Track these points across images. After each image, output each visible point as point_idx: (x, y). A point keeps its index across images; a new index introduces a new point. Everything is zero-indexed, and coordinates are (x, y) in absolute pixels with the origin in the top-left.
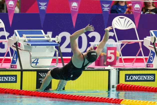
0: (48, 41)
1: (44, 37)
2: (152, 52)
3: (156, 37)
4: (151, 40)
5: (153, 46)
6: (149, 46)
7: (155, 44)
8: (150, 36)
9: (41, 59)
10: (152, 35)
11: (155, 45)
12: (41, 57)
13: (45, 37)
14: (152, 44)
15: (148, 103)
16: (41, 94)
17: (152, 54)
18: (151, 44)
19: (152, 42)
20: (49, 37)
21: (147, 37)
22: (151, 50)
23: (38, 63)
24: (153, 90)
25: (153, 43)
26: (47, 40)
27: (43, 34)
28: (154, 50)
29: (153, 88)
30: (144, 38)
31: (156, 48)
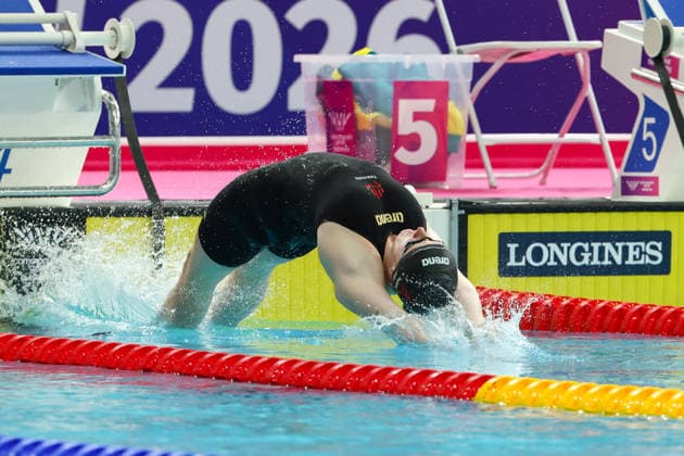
0: (62, 49)
1: (38, 27)
2: (652, 108)
3: (670, 23)
4: (642, 43)
5: (655, 76)
6: (635, 76)
7: (667, 62)
8: (640, 18)
9: (24, 150)
10: (650, 14)
11: (669, 69)
12: (25, 139)
13: (48, 27)
14: (651, 63)
15: (634, 399)
16: (22, 348)
17: (652, 120)
18: (645, 62)
19: (653, 53)
20: (69, 29)
21: (621, 22)
22: (646, 97)
23: (9, 171)
24: (659, 324)
25: (659, 59)
26: (55, 46)
27: (32, 11)
28: (663, 103)
29: (660, 311)
30: (607, 31)
31: (675, 84)
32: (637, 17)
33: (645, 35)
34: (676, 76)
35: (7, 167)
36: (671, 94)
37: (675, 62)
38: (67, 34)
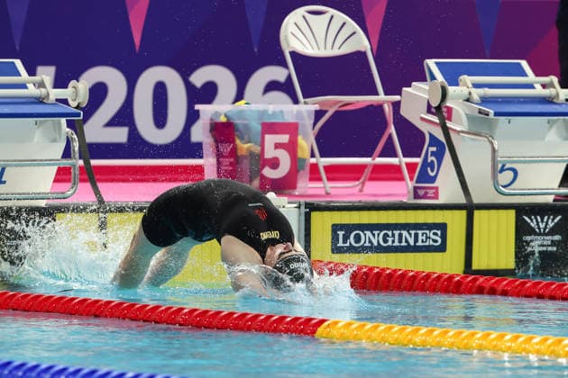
0: (39, 101)
1: (24, 86)
2: (434, 141)
3: (446, 84)
4: (427, 97)
5: (435, 119)
6: (423, 119)
7: (444, 110)
8: (426, 80)
9: (14, 168)
10: (433, 78)
11: (445, 115)
12: (15, 161)
13: (30, 86)
14: (434, 110)
15: (422, 335)
16: (13, 300)
17: (434, 149)
18: (429, 110)
19: (435, 104)
20: (45, 87)
21: (414, 83)
22: (431, 135)
23: (5, 182)
24: (439, 286)
25: (439, 108)
26: (36, 98)
27: (20, 75)
28: (442, 138)
29: (440, 277)
30: (404, 89)
31: (449, 124)
32: (424, 79)
33: (430, 92)
34: (450, 120)
35: (3, 179)
36: (446, 130)
37: (450, 110)
38: (43, 90)
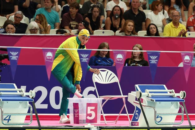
0: (21, 96)
1: (16, 92)
2: (138, 109)
3: (141, 92)
4: (136, 96)
5: (138, 102)
6: (134, 102)
8: (135, 91)
9: (13, 116)
10: (137, 90)
12: (13, 113)
13: (18, 92)
14: (138, 100)
17: (137, 111)
19: (138, 98)
20: (22, 92)
21: (132, 92)
22: (136, 107)
27: (15, 88)
28: (139, 107)
30: (129, 93)
31: (142, 104)
33: (136, 94)
34: (142, 103)
35: (10, 119)
36: (141, 106)
37: (142, 100)
